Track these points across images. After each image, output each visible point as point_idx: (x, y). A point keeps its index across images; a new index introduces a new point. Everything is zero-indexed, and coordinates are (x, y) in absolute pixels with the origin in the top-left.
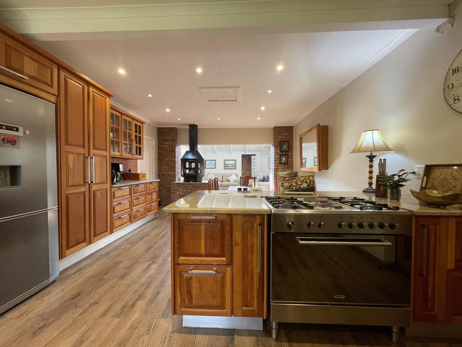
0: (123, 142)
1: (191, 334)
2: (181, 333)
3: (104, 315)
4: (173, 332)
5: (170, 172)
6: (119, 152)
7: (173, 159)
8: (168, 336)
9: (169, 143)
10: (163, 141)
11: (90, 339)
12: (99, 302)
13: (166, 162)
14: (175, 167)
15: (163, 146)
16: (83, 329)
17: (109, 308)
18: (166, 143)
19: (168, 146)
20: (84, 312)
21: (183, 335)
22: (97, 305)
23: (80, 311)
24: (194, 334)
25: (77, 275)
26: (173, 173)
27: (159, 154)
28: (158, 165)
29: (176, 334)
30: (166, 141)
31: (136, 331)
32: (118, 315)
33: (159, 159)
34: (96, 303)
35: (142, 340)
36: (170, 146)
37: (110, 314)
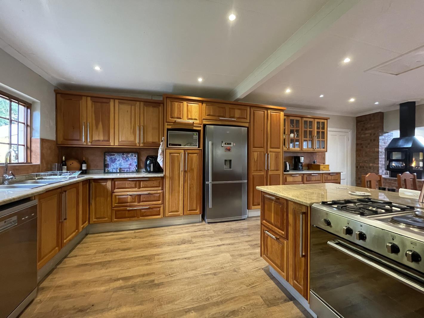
0: (303, 139)
1: (269, 277)
2: (266, 273)
3: (247, 242)
4: (263, 269)
5: (371, 165)
6: (299, 147)
7: (376, 150)
8: (259, 268)
9: (370, 131)
10: (362, 130)
11: (235, 246)
12: (250, 236)
13: (366, 153)
14: (378, 158)
15: (363, 136)
16: (237, 241)
17: (251, 241)
18: (367, 132)
19: (369, 135)
20: (243, 236)
21: (265, 274)
22: (248, 237)
23: (242, 235)
24: (271, 278)
25: (254, 221)
26: (376, 165)
27: (357, 144)
28: (356, 157)
29: (263, 271)
30: (366, 129)
31: (251, 256)
32: (251, 245)
33: (357, 150)
34: (249, 236)
35: (248, 260)
36: (371, 134)
37: (249, 243)
